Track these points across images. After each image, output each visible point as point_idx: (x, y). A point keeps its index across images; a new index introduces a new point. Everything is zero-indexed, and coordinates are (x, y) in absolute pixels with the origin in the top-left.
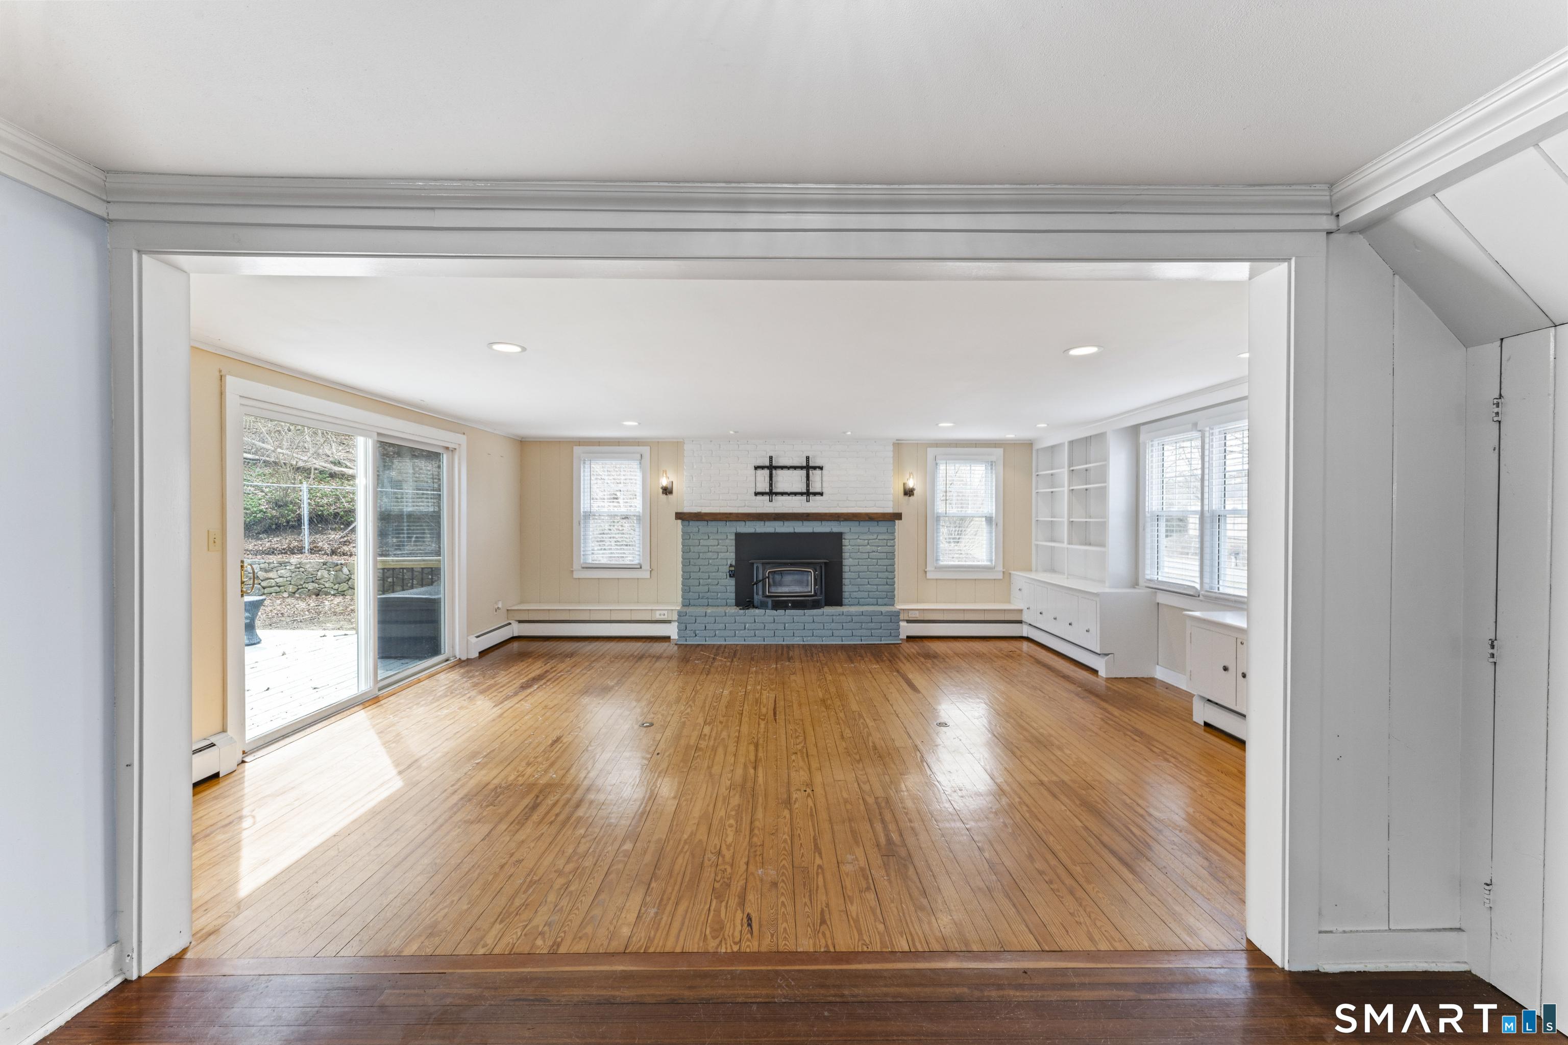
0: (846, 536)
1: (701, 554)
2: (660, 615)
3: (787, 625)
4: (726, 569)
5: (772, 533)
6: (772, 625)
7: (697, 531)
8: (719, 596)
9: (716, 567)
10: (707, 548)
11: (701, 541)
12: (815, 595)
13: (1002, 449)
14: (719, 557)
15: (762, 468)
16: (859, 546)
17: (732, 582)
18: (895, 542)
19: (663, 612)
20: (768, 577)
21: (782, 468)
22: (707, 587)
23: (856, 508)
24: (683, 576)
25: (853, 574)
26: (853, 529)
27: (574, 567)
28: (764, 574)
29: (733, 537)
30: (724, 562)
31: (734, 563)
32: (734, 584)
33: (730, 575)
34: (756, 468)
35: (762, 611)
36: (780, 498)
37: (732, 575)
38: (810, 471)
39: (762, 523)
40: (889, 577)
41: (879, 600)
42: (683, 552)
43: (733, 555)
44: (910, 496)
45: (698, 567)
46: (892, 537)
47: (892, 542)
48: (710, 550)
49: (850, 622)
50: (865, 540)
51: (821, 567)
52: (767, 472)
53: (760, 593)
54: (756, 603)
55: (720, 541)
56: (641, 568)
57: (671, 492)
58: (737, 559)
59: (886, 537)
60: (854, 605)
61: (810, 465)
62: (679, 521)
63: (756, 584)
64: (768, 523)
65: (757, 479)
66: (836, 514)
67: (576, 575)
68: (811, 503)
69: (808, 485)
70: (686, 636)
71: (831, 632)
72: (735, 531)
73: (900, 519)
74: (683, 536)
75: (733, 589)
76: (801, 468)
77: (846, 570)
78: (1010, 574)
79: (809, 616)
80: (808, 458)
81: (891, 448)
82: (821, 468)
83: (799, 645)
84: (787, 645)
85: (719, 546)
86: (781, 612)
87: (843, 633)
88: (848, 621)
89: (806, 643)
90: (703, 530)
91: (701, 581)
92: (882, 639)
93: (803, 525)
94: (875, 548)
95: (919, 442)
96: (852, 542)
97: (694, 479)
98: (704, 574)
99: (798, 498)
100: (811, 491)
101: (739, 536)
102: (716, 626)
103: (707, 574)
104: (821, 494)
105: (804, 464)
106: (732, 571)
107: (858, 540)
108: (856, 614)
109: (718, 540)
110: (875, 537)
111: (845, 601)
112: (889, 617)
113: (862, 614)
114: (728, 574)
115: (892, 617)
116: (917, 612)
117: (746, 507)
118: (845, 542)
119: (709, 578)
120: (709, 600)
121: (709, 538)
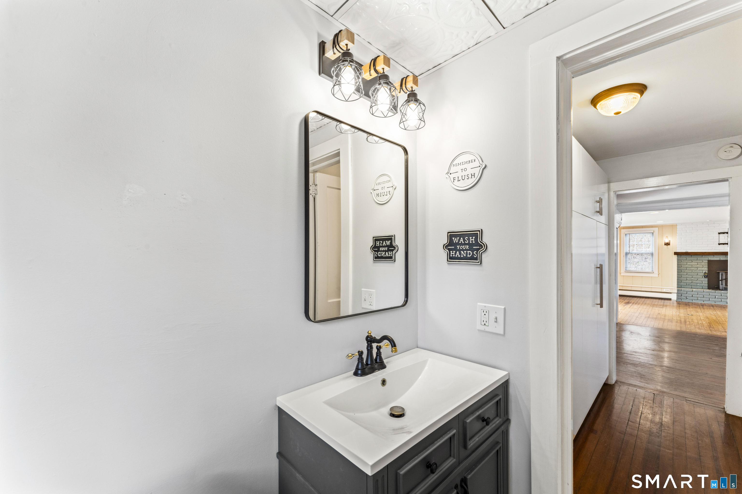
1: (688, 268)
2: (667, 291)
7: (686, 259)
8: (698, 285)
9: (697, 273)
10: (691, 266)
11: (688, 263)
14: (698, 269)
15: (723, 233)
17: (706, 279)
22: (691, 281)
24: (677, 276)
29: (707, 262)
30: (701, 271)
31: (707, 272)
34: (720, 233)
42: (678, 267)
43: (706, 269)
45: (686, 273)
53: (724, 284)
54: (721, 288)
55: (699, 263)
56: (653, 273)
57: (669, 245)
62: (676, 256)
63: (722, 280)
65: (719, 238)
70: (681, 299)
72: (707, 259)
74: (678, 261)
75: (707, 282)
90: (689, 259)
91: (688, 278)
97: (683, 239)
98: (690, 276)
101: (710, 261)
102: (698, 296)
106: (706, 275)
114: (703, 276)
117: (713, 250)
119: (692, 278)
120: (692, 286)
121: (692, 262)
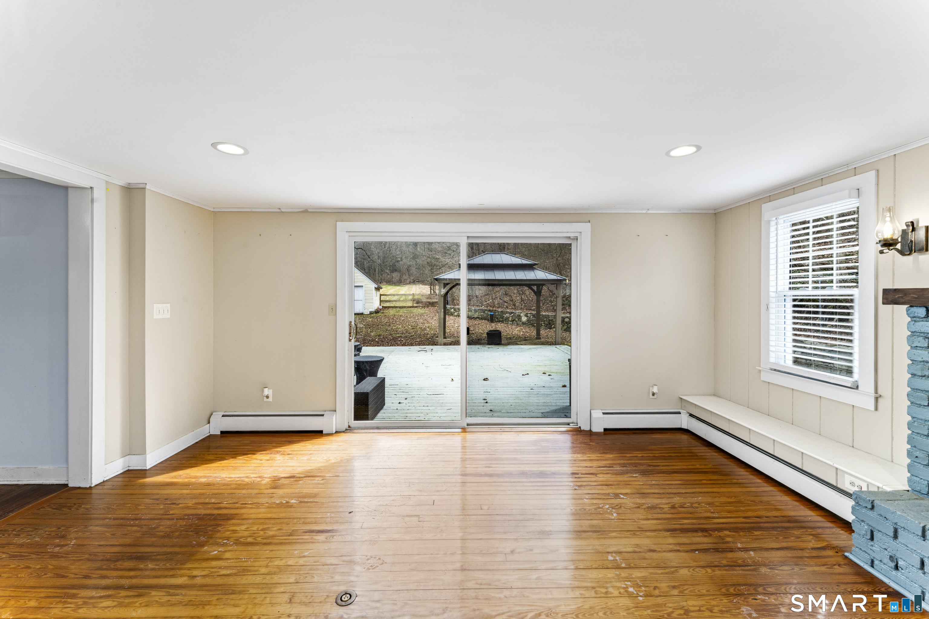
2: (852, 484)
19: (857, 482)
27: (762, 365)
56: (857, 388)
67: (764, 377)
74: (909, 339)
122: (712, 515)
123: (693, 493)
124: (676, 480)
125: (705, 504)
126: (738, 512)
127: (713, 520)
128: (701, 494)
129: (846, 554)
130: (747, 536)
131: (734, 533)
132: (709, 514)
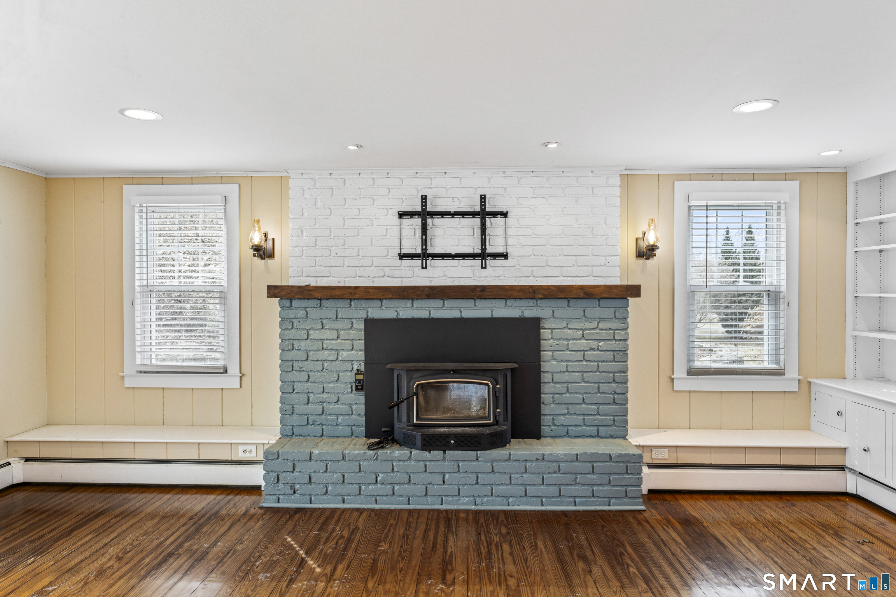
0: (544, 324)
1: (311, 353)
2: (245, 451)
3: (447, 476)
4: (350, 377)
5: (425, 319)
6: (423, 476)
7: (304, 316)
8: (339, 421)
9: (335, 375)
10: (320, 342)
11: (311, 332)
12: (496, 422)
13: (798, 182)
14: (340, 358)
15: (411, 214)
16: (568, 340)
17: (360, 398)
18: (627, 334)
19: (248, 448)
20: (416, 394)
21: (443, 214)
22: (320, 407)
23: (562, 278)
24: (281, 388)
25: (558, 385)
26: (559, 313)
27: (125, 370)
28: (409, 388)
29: (362, 326)
30: (348, 366)
31: (363, 368)
32: (363, 402)
33: (357, 387)
34: (402, 215)
35: (405, 452)
36: (438, 262)
37: (360, 386)
38: (488, 220)
39: (409, 303)
40: (618, 391)
41: (600, 428)
42: (283, 350)
43: (361, 355)
44: (648, 258)
45: (306, 374)
46: (622, 326)
47: (623, 333)
48: (325, 346)
49: (555, 472)
50: (577, 329)
51: (505, 376)
52: (418, 221)
53: (404, 419)
54: (397, 436)
55: (341, 332)
56: (226, 371)
57: (271, 255)
58: (368, 362)
59: (613, 325)
60: (559, 437)
61: (487, 209)
62: (276, 301)
63: (398, 405)
64: (418, 303)
65: (403, 234)
66: (530, 287)
67: (128, 383)
68: (489, 271)
69: (483, 242)
70: (278, 492)
71: (522, 488)
72: (365, 316)
73: (638, 295)
74: (281, 324)
75: (362, 409)
76: (473, 214)
77: (546, 380)
78: (810, 383)
79: (485, 461)
80: (483, 198)
81: (617, 181)
82: (504, 215)
83: (467, 511)
84: (447, 511)
85: (339, 341)
86: (437, 454)
87: (543, 490)
88: (552, 470)
89: (480, 508)
90: (314, 313)
91: (311, 396)
92: (612, 501)
93: (475, 306)
94: (594, 344)
95: (661, 172)
96: (557, 334)
97: (305, 234)
98: (316, 385)
99: (469, 262)
100: (488, 251)
101: (369, 323)
102: (327, 477)
103: (321, 386)
104: (505, 256)
105: (478, 208)
106: (359, 381)
107: (567, 331)
108: (566, 459)
109: (337, 330)
110: (594, 325)
111: (545, 430)
112: (624, 465)
113: (577, 458)
114: (354, 385)
115: (629, 465)
116: (666, 451)
117: (386, 278)
118: (545, 333)
119: (323, 392)
120: (324, 427)
121: (323, 327)
122: (159, 541)
123: (118, 536)
124: (85, 536)
125: (142, 537)
126: (173, 525)
127: (165, 543)
128: (127, 532)
129: (261, 505)
130: (201, 536)
131: (192, 541)
132: (156, 542)
